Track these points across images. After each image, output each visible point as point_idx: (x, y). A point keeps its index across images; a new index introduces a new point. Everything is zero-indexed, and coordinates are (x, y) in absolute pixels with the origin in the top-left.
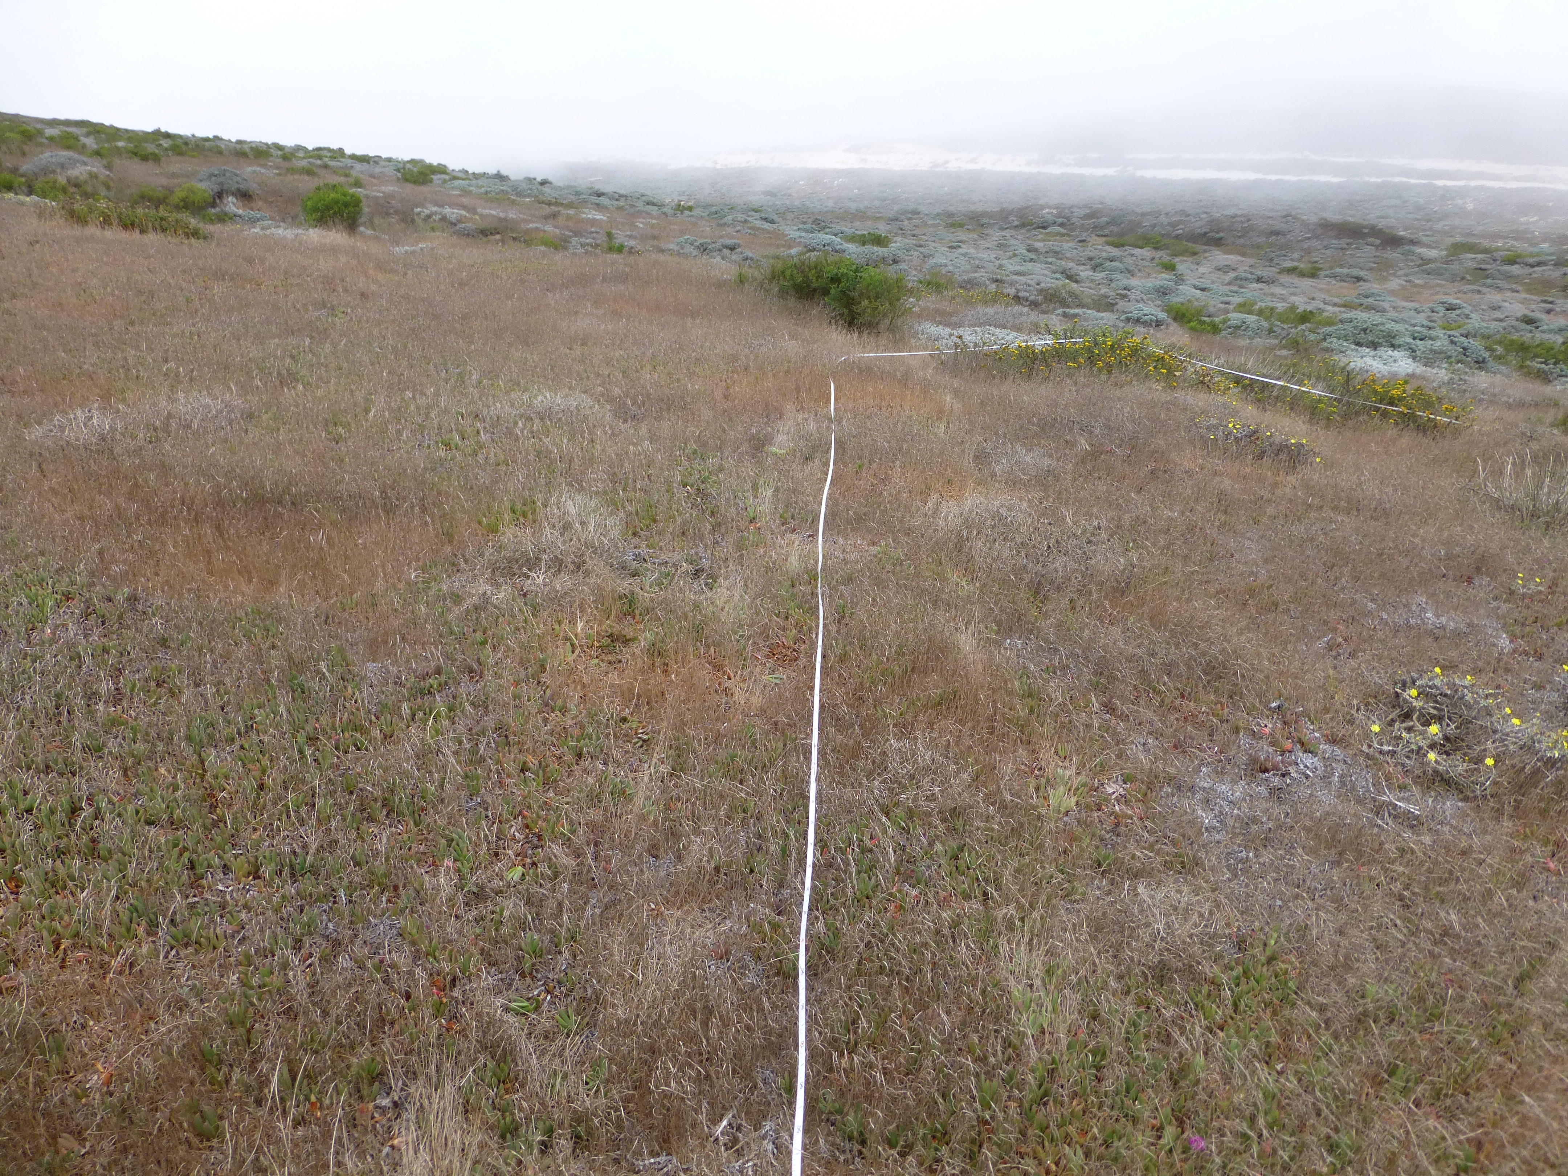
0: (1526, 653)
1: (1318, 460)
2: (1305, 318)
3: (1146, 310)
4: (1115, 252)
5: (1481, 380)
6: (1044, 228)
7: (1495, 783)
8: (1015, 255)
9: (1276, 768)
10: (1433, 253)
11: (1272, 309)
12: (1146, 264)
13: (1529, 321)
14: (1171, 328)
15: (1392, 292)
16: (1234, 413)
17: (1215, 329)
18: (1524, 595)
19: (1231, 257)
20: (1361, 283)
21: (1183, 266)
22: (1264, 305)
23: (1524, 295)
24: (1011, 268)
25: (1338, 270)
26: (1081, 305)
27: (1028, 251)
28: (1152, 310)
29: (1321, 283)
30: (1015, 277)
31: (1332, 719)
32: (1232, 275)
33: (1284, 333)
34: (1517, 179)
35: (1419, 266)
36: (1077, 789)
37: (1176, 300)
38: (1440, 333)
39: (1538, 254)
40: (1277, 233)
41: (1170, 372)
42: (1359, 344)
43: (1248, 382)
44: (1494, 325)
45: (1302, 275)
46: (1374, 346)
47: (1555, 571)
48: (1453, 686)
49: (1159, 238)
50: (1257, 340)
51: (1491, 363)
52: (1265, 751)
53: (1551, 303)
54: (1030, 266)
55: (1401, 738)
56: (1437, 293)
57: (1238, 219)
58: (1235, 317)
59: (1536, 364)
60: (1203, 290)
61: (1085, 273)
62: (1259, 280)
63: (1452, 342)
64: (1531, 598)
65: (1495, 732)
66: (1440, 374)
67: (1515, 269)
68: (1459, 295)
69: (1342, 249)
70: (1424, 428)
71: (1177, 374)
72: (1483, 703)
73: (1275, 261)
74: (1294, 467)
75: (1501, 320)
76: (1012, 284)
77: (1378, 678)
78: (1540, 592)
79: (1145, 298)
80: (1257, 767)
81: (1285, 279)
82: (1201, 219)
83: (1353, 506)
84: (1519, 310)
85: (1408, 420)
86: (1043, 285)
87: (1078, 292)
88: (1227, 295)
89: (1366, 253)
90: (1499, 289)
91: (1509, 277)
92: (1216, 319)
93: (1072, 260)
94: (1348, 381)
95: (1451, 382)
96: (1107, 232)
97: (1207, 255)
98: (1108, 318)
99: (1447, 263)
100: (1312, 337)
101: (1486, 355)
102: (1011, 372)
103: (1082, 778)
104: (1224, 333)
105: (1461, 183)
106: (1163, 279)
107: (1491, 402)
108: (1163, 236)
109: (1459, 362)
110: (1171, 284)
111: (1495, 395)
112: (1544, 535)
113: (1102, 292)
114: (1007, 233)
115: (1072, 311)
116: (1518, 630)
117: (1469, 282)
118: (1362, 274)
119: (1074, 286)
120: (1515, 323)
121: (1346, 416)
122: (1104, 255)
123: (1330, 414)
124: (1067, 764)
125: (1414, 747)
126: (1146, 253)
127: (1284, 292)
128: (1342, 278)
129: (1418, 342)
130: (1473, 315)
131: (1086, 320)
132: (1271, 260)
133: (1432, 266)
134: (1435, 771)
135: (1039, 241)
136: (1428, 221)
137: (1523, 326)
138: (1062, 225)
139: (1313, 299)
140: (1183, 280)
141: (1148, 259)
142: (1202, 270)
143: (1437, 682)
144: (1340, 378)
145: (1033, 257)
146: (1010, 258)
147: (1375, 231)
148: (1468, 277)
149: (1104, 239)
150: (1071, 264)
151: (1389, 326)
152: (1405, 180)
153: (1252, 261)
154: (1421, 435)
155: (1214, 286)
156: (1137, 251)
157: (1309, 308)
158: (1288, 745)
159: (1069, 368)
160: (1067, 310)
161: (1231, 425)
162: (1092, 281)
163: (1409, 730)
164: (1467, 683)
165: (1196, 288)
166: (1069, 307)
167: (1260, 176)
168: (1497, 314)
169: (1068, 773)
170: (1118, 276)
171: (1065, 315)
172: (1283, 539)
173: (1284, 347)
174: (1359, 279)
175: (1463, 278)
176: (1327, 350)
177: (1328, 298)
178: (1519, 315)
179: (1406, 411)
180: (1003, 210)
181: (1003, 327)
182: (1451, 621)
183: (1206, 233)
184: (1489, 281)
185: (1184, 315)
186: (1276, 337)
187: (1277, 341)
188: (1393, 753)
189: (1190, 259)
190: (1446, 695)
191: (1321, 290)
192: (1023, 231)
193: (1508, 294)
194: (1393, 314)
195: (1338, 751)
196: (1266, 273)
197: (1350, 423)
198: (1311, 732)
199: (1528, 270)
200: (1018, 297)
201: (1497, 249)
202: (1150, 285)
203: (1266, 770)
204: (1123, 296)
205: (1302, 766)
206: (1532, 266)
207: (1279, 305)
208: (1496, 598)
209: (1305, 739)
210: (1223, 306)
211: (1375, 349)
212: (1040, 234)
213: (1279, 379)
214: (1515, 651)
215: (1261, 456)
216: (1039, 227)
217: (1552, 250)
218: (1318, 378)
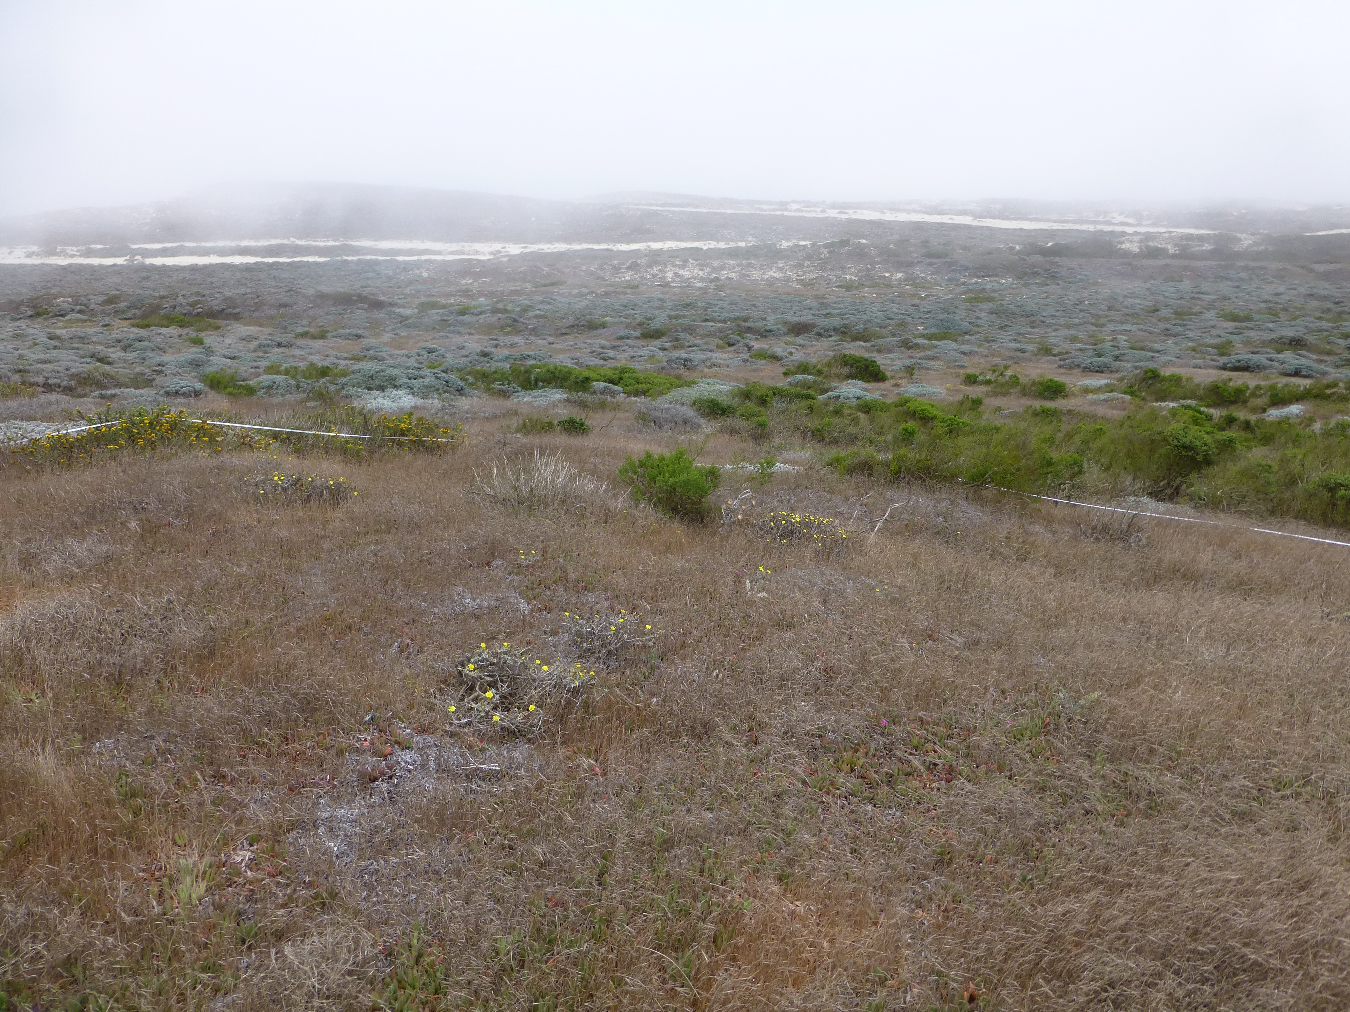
0: (540, 610)
1: (356, 493)
2: (324, 372)
3: (183, 383)
4: (143, 332)
5: (464, 403)
6: (62, 316)
7: (544, 721)
8: (36, 344)
9: (382, 774)
10: (408, 312)
11: (295, 368)
12: (176, 341)
13: (485, 355)
14: (210, 396)
15: (386, 344)
16: (277, 467)
17: (251, 391)
18: (527, 566)
19: (251, 328)
20: (362, 339)
21: (210, 339)
22: (288, 365)
23: (477, 336)
24: (35, 357)
25: (341, 331)
26: (119, 385)
27: (50, 338)
28: (191, 382)
29: (330, 342)
30: (40, 366)
31: (417, 712)
32: (256, 343)
33: (309, 387)
34: (452, 253)
35: (401, 322)
36: (205, 873)
37: (209, 370)
38: (427, 372)
39: (479, 306)
40: (284, 305)
41: (212, 439)
42: (370, 389)
43: (284, 436)
44: (463, 361)
45: (314, 337)
46: (382, 388)
47: (543, 542)
48: (496, 655)
49: (182, 317)
50: (288, 397)
51: (468, 390)
52: (370, 763)
53: (496, 340)
54: (55, 353)
55: (472, 709)
56: (418, 342)
57: (249, 296)
58: (266, 379)
59: (497, 386)
60: (233, 358)
61: (115, 354)
62: (279, 345)
63: (437, 378)
64: (533, 566)
65: (534, 680)
66: (435, 403)
67: (467, 318)
68: (435, 341)
69: (340, 314)
70: (432, 449)
71: (219, 439)
72: (520, 661)
73: (289, 329)
74: (338, 504)
75: (467, 356)
76: (38, 373)
77: (444, 665)
78: (537, 561)
79: (180, 371)
80: (367, 780)
81: (301, 342)
82: (216, 298)
83: (391, 526)
84: (478, 348)
85: (418, 446)
86: (73, 370)
87: (112, 373)
88: (255, 361)
89: (359, 315)
90: (460, 333)
91: (463, 324)
92: (251, 383)
93: (101, 344)
94: (366, 422)
95: (443, 408)
96: (129, 315)
97: (229, 328)
98: (147, 393)
99: (420, 318)
100: (332, 388)
101: (463, 384)
102: (48, 464)
103: (207, 860)
104: (259, 394)
105: (415, 258)
106: (193, 352)
107: (474, 418)
108: (185, 315)
109: (445, 392)
110: (203, 356)
111: (475, 413)
112: (529, 516)
113: (138, 370)
114: (22, 324)
115: (109, 392)
116: (530, 593)
117: (439, 331)
118: (360, 332)
119: (107, 367)
120: (477, 357)
121: (371, 452)
122: (132, 336)
123: (358, 451)
124: (188, 850)
125: (483, 714)
126: (173, 331)
127: (302, 353)
128: (347, 337)
129: (414, 381)
130: (447, 355)
131: (125, 399)
132: (286, 328)
133: (410, 321)
134: (503, 728)
135: (60, 328)
136: (399, 287)
137: (482, 359)
138: (80, 312)
139: (327, 356)
140: (212, 352)
141: (176, 336)
142: (228, 341)
143: (485, 655)
144: (359, 420)
145: (57, 344)
146: (30, 347)
147: (362, 299)
148: (437, 327)
149: (128, 322)
150: (99, 348)
151: (389, 371)
152: (374, 257)
153: (270, 330)
154: (430, 456)
155: (242, 354)
156: (163, 330)
157: (326, 364)
158: (388, 749)
159: (111, 450)
160: (104, 392)
161: (276, 478)
162: (125, 361)
163: (476, 700)
164: (505, 649)
165: (226, 357)
166: (107, 388)
167: (259, 259)
168: (464, 352)
169: (191, 861)
170: (150, 354)
171: (102, 397)
172: (342, 569)
173: (313, 399)
174: (359, 336)
175: (434, 328)
176: (346, 397)
177: (339, 354)
178: (478, 351)
179: (415, 439)
180: (11, 302)
181: (30, 419)
182: (485, 601)
183: (223, 310)
184: (452, 328)
185: (219, 383)
186: (304, 392)
187: (305, 395)
188: (469, 724)
189: (215, 333)
190: (494, 664)
191: (332, 348)
192: (40, 320)
193: (467, 337)
194: (390, 361)
195: (428, 738)
196: (283, 338)
197: (376, 456)
198: (404, 731)
199: (475, 318)
200: (49, 385)
201: (451, 305)
202: (183, 359)
203: (376, 779)
204: (159, 372)
205: (403, 764)
206: (477, 315)
207: (301, 364)
208: (510, 574)
209: (400, 739)
210: (253, 370)
211: (383, 391)
212: (60, 322)
213: (311, 429)
214: (532, 610)
215: (308, 500)
216: (57, 316)
217: (488, 302)
218: (342, 423)
